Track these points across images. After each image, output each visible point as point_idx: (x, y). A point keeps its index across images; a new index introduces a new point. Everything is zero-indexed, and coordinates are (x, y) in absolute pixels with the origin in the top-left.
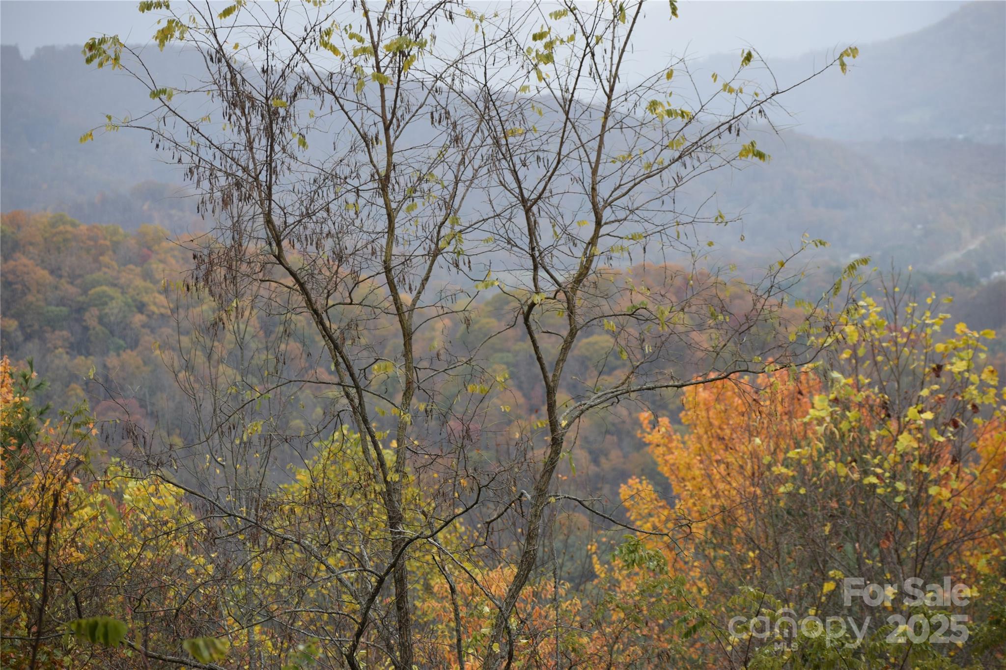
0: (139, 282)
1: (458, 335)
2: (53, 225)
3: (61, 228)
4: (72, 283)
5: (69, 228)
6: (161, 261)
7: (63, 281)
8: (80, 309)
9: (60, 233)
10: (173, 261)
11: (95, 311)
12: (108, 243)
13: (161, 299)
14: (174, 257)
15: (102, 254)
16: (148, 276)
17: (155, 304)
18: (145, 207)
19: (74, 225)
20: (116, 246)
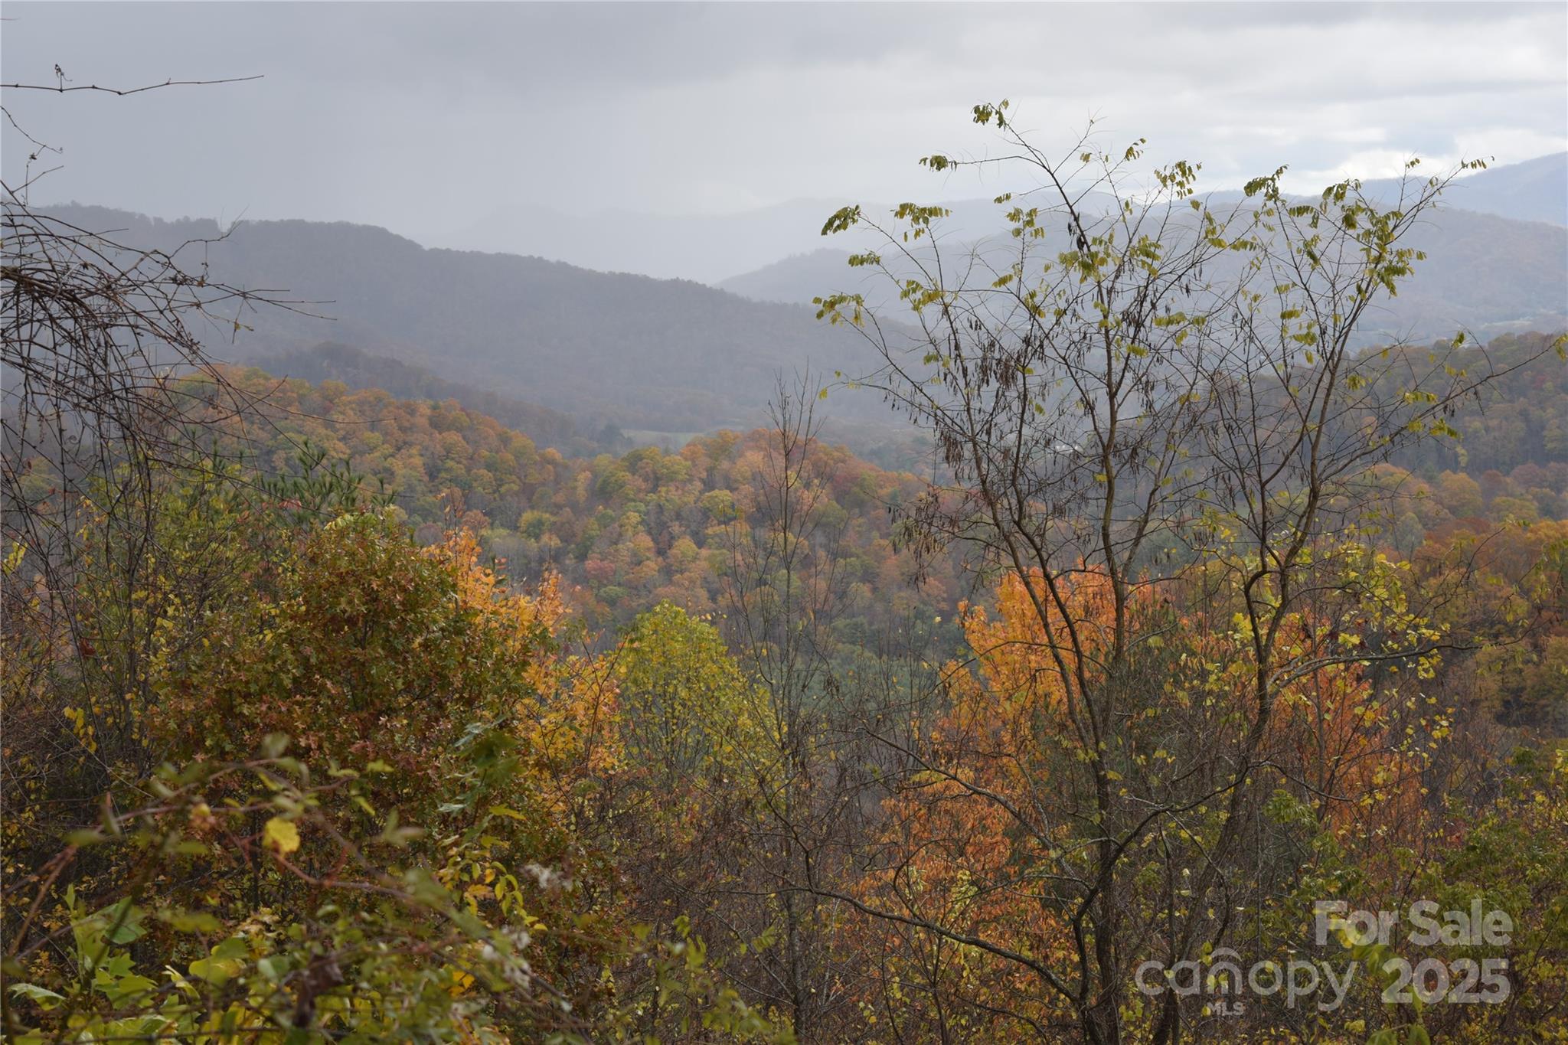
0: (322, 431)
1: (597, 486)
2: (248, 378)
3: (255, 380)
4: (262, 429)
5: (262, 381)
6: (342, 413)
7: (255, 426)
8: (270, 452)
9: (254, 385)
10: (352, 413)
11: (282, 454)
12: (295, 395)
13: (340, 445)
14: (352, 409)
15: (290, 405)
16: (329, 424)
17: (335, 450)
18: (325, 364)
19: (267, 379)
20: (301, 399)
